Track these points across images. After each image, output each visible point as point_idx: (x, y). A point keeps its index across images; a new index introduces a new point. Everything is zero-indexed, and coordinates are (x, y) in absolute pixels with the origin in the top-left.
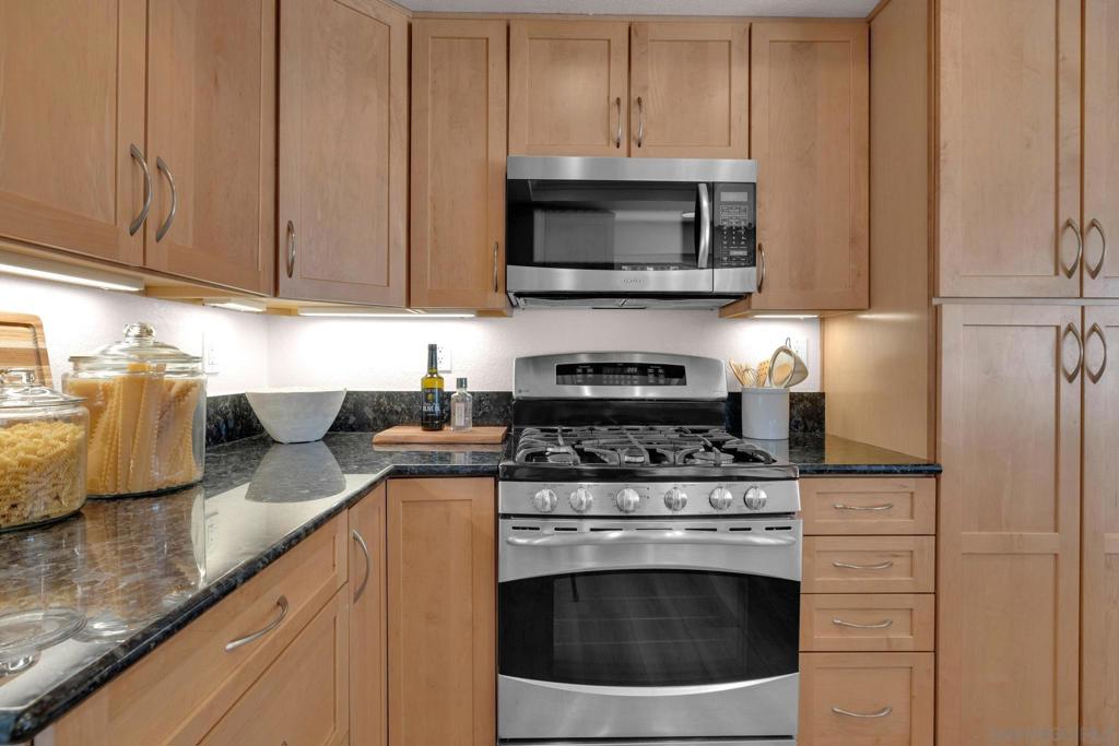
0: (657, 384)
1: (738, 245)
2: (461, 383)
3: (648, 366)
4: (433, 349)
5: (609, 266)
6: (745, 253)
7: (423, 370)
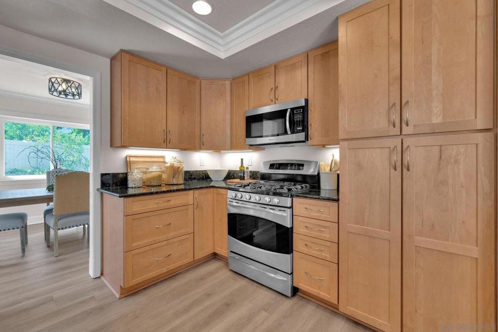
0: (295, 169)
1: (299, 126)
2: (247, 168)
3: (293, 164)
4: (242, 160)
5: (261, 137)
6: (301, 128)
7: (240, 165)
